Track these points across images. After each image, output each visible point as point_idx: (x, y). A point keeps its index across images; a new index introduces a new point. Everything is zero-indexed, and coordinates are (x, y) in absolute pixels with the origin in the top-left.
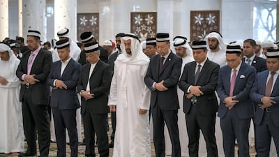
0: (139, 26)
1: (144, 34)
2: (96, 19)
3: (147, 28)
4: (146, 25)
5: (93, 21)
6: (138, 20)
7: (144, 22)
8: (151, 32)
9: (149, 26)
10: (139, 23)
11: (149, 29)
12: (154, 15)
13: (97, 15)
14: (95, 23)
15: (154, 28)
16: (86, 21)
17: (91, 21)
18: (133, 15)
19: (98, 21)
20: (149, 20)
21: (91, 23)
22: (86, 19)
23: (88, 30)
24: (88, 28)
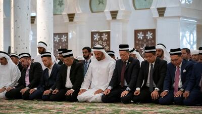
0: (97, 41)
2: (66, 37)
3: (103, 43)
4: (102, 40)
5: (64, 39)
6: (96, 37)
8: (106, 46)
9: (104, 41)
11: (105, 44)
12: (108, 33)
13: (67, 34)
14: (65, 40)
15: (108, 43)
16: (59, 39)
17: (62, 38)
18: (93, 34)
19: (67, 39)
20: (105, 37)
21: (62, 40)
22: (59, 37)
23: (60, 45)
24: (60, 43)
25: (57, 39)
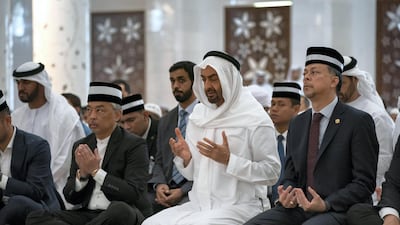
0: (245, 41)
1: (258, 60)
2: (137, 26)
3: (265, 46)
4: (263, 37)
5: (130, 30)
6: (243, 26)
7: (258, 31)
8: (276, 56)
9: (270, 40)
10: (247, 34)
11: (272, 49)
12: (284, 12)
13: (140, 16)
14: (136, 36)
15: (283, 45)
16: (113, 31)
17: (125, 30)
18: (231, 13)
19: (142, 31)
20: (272, 25)
21: (125, 35)
22: (112, 26)
23: (118, 53)
24: (119, 47)
25: (107, 31)
